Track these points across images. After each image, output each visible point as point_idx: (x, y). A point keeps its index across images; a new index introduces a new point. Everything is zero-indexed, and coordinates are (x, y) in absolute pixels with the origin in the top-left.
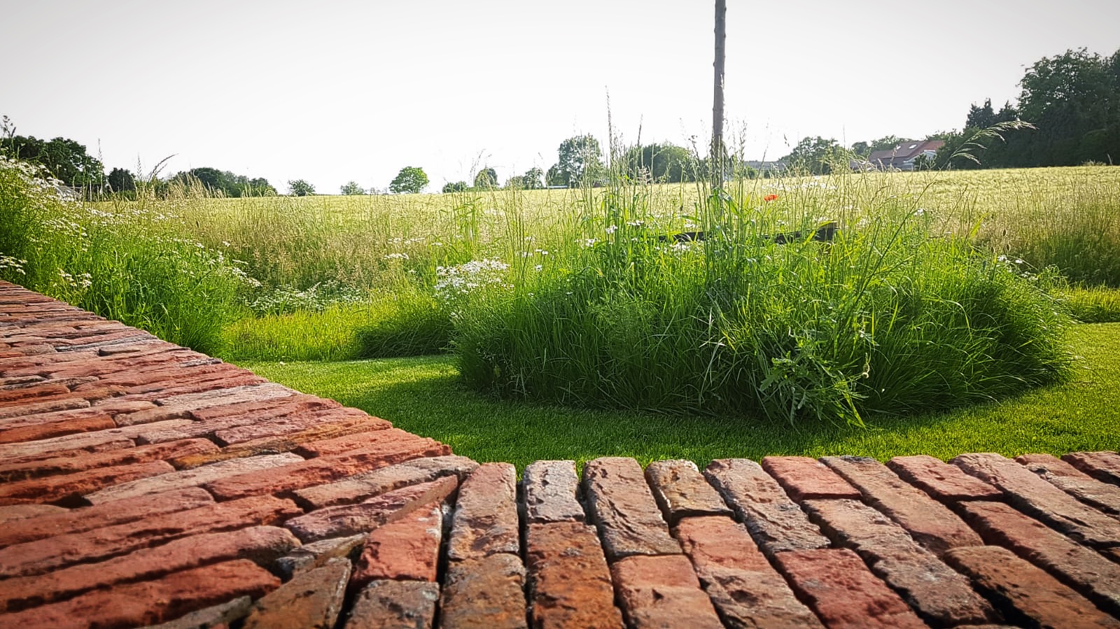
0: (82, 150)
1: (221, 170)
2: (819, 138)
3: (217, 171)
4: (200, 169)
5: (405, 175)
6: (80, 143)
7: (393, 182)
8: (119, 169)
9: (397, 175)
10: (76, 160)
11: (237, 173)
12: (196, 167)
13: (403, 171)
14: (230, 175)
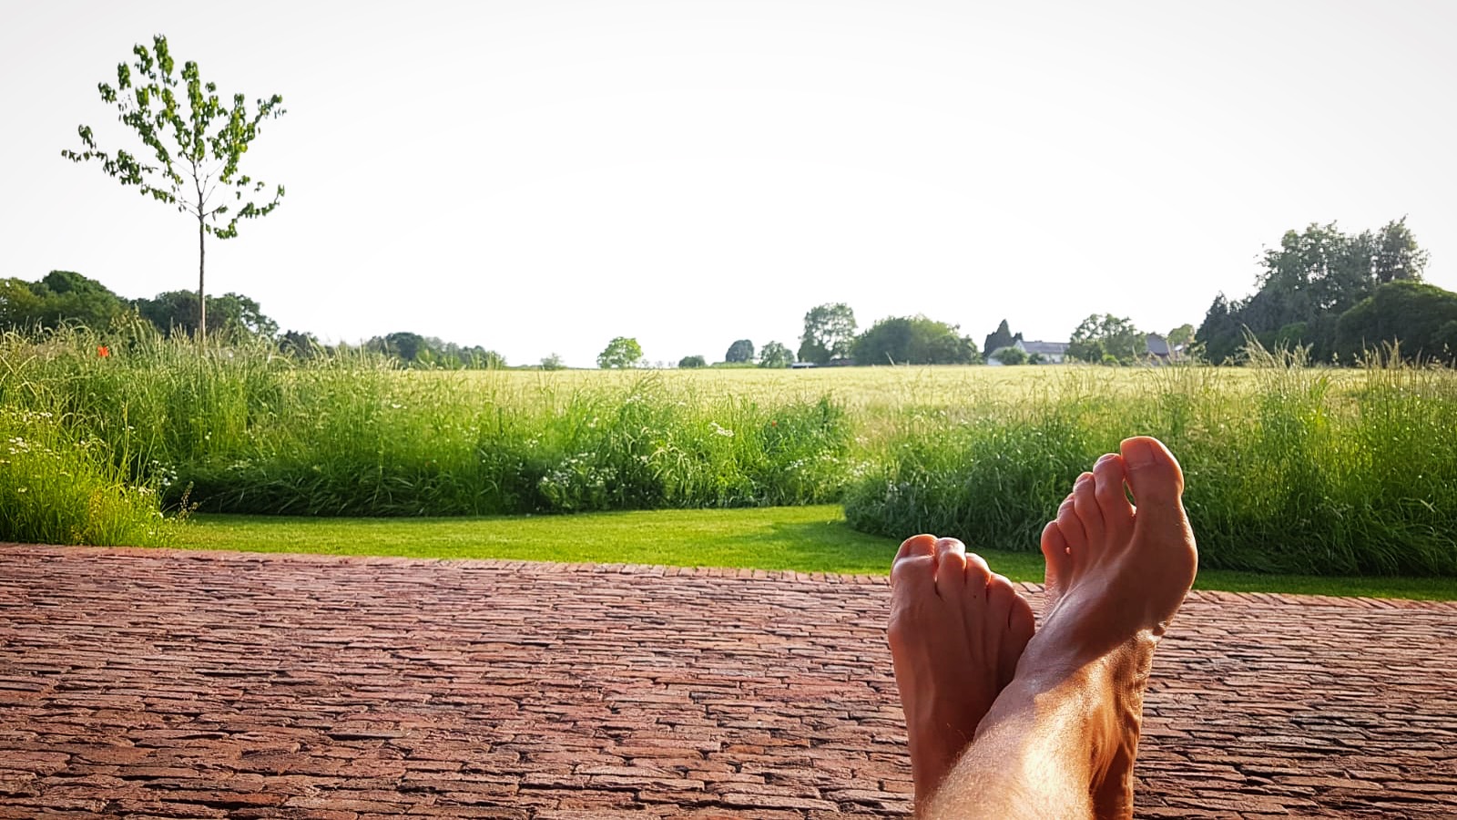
0: (253, 307)
1: (424, 335)
2: (1108, 316)
3: (419, 337)
4: (400, 334)
5: (616, 346)
6: (254, 300)
7: (602, 355)
8: (293, 331)
9: (607, 347)
10: (248, 318)
11: (446, 340)
12: (395, 331)
13: (614, 341)
14: (437, 341)
